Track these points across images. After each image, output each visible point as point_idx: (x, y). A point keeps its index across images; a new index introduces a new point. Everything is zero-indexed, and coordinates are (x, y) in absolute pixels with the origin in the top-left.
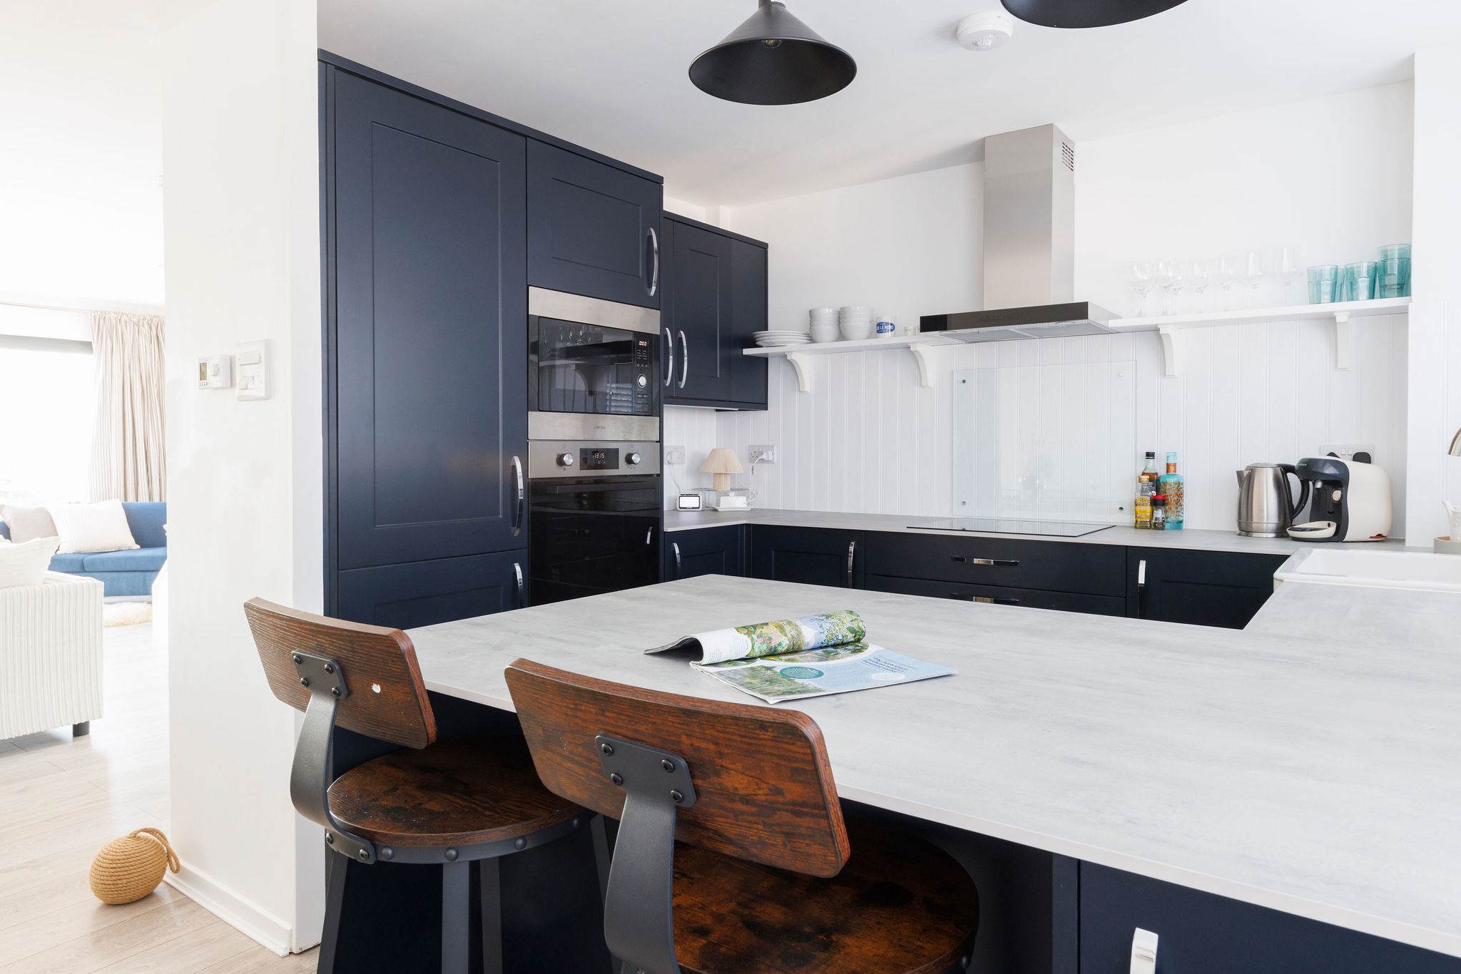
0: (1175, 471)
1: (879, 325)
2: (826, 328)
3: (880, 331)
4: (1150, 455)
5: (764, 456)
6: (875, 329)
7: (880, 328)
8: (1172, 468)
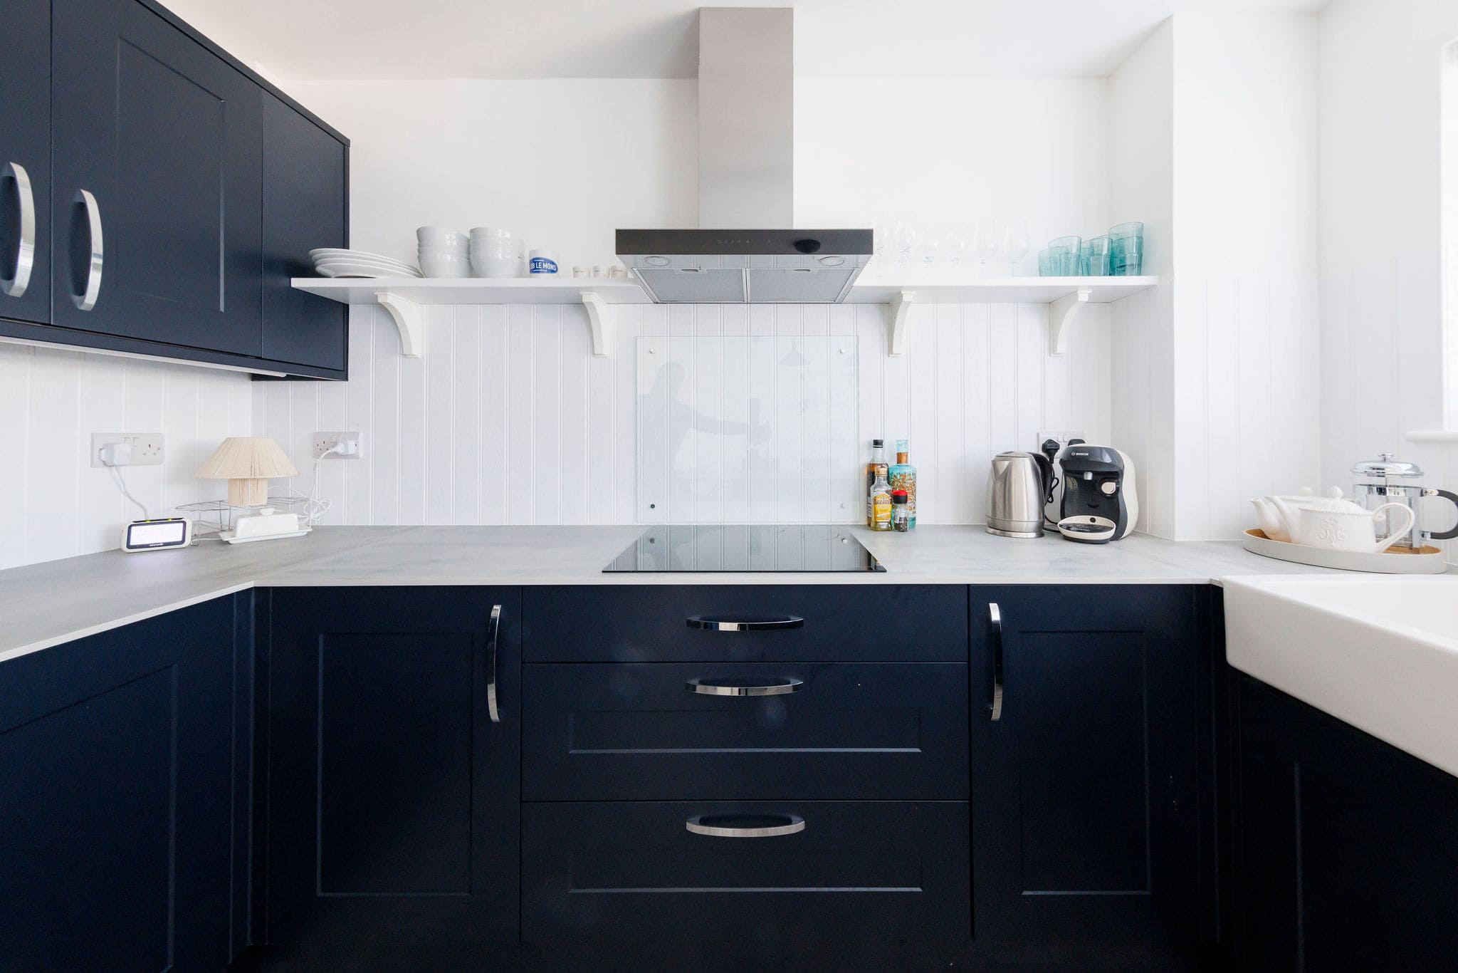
0: (906, 462)
1: (535, 261)
2: (447, 255)
3: (535, 270)
4: (877, 443)
5: (340, 449)
6: (527, 267)
7: (536, 265)
8: (904, 458)
